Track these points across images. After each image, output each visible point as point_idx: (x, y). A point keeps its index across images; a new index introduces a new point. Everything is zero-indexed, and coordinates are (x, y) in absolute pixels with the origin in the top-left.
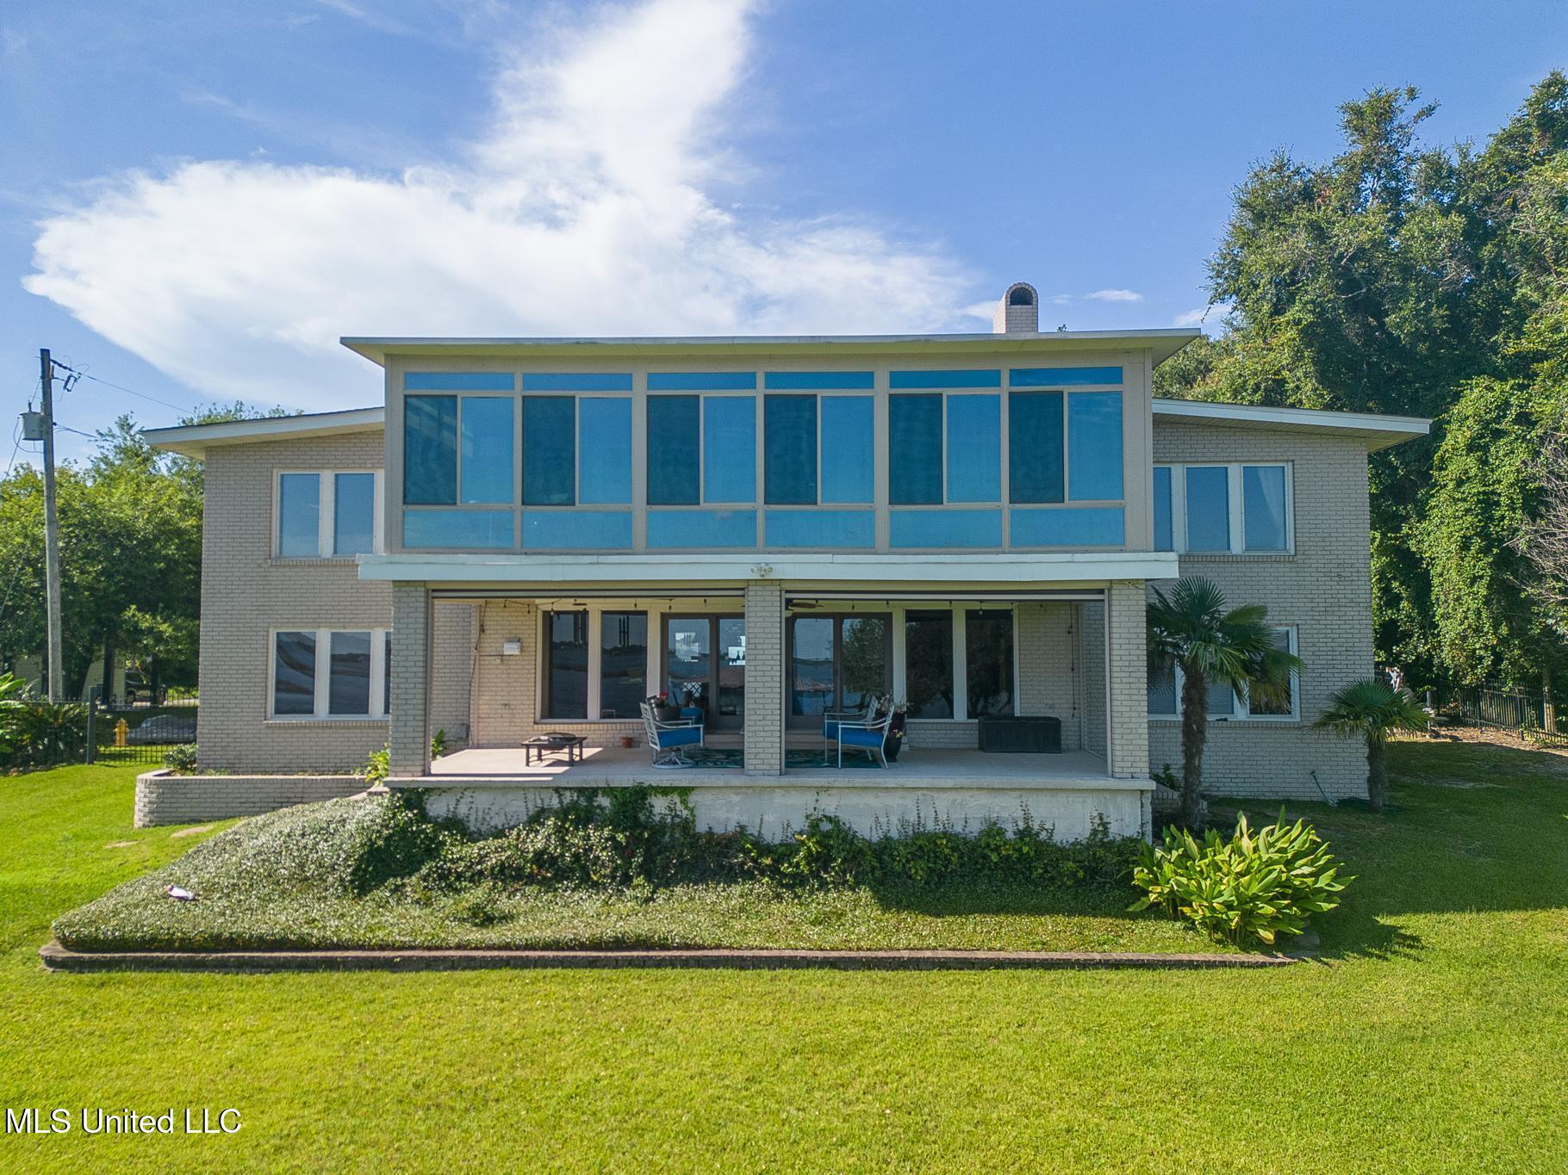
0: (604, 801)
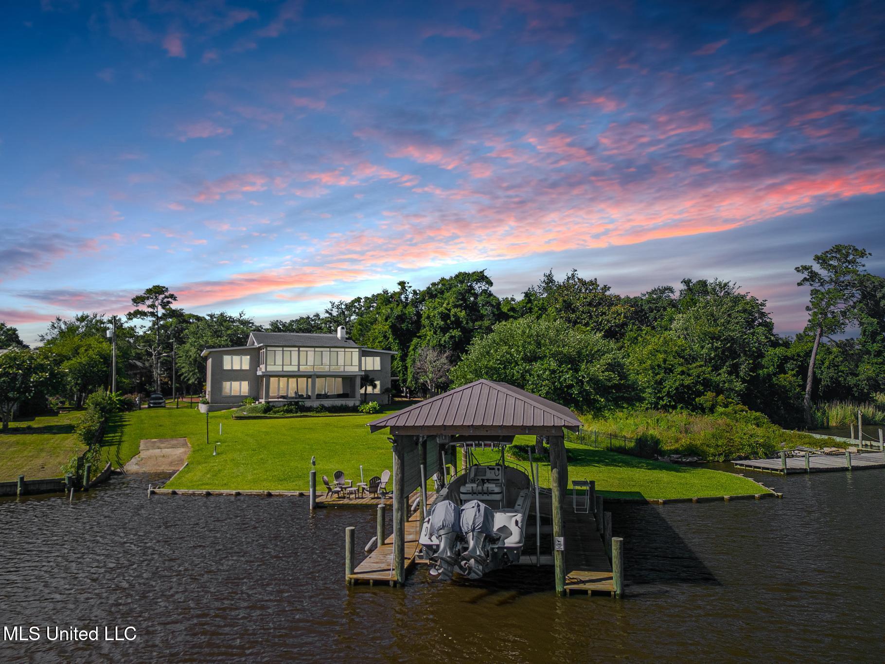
0: (293, 403)
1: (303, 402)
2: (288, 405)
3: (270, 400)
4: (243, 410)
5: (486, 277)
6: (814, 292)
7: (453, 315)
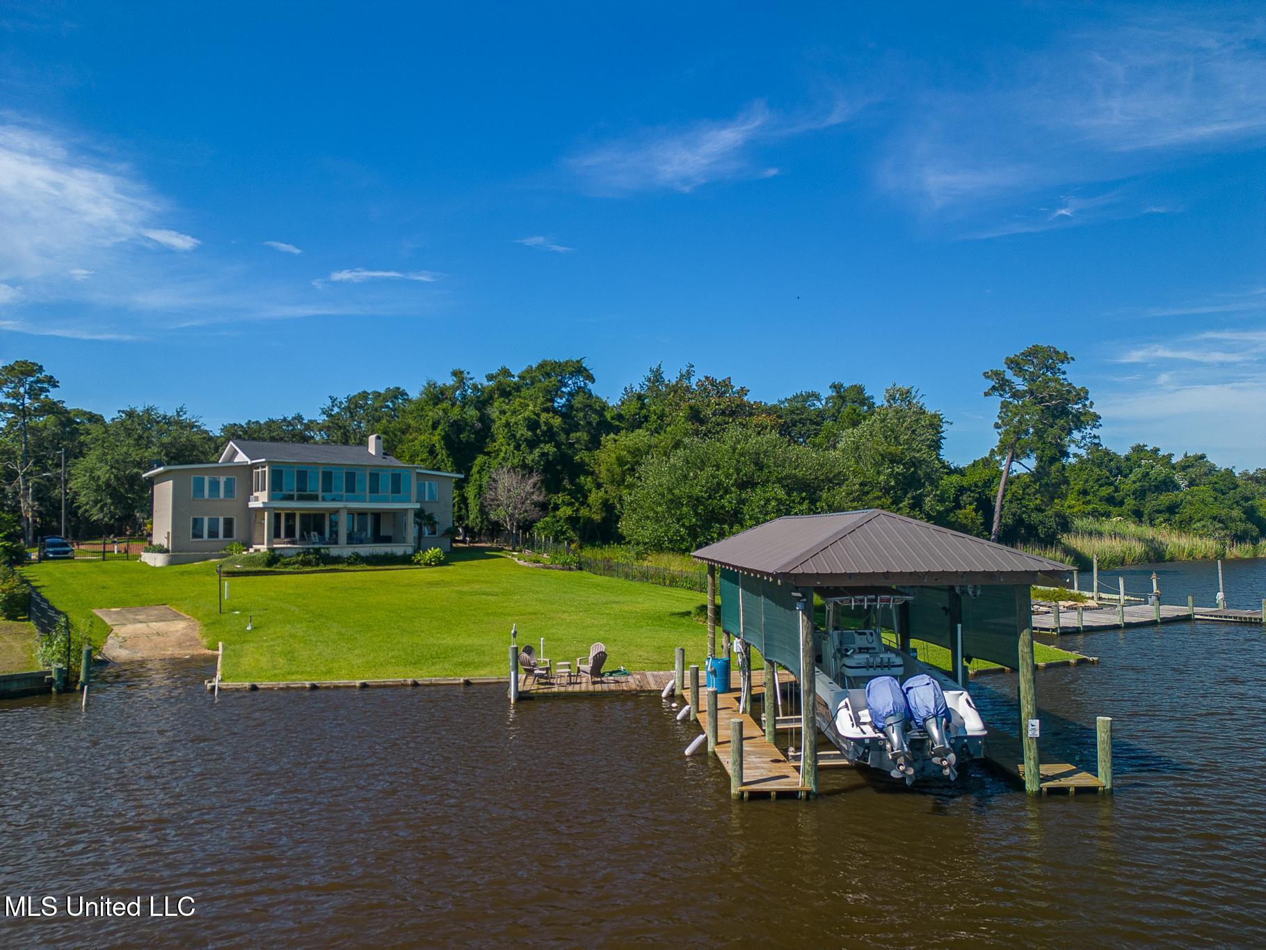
0: (311, 550)
1: (328, 548)
2: (304, 553)
3: (275, 546)
4: (234, 562)
5: (585, 369)
6: (1005, 405)
7: (544, 422)
